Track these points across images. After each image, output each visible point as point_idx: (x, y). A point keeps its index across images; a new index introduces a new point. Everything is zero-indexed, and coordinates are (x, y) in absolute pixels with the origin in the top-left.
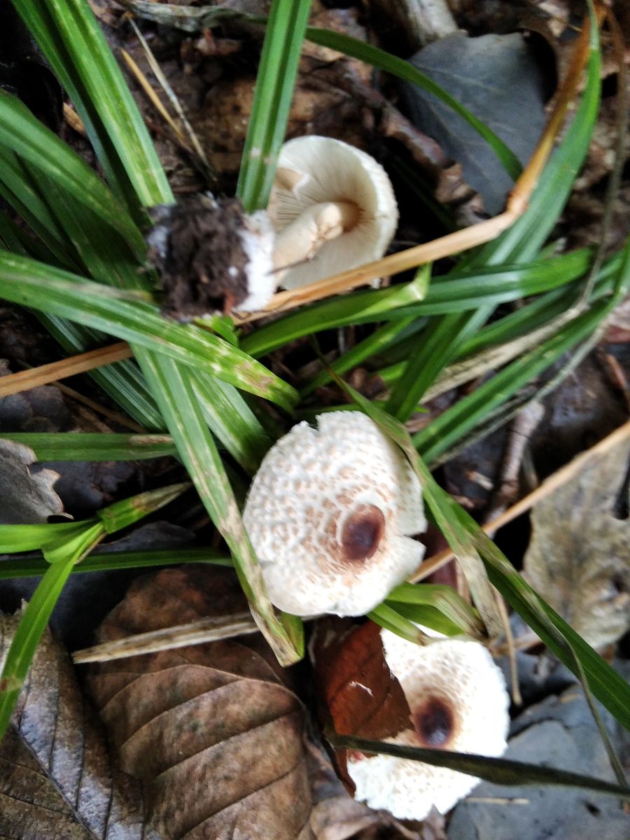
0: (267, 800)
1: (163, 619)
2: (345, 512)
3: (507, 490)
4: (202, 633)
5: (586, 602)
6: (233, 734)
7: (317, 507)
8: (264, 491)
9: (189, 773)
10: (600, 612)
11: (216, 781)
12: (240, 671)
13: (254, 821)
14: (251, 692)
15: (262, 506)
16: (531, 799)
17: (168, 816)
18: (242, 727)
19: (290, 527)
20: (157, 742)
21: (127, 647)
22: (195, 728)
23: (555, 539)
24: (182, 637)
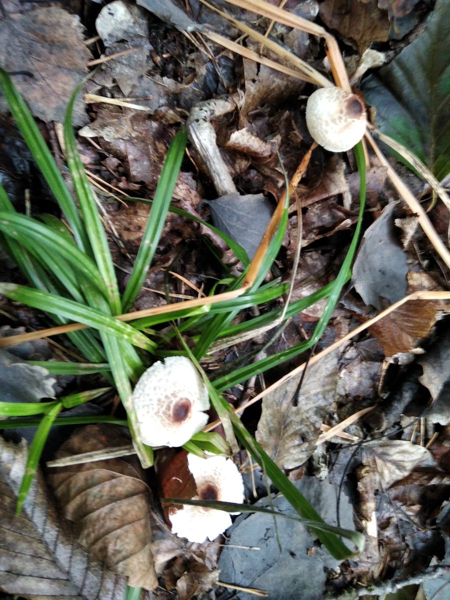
0: (132, 529)
1: (88, 448)
2: (175, 401)
3: (249, 391)
4: (106, 455)
5: (286, 446)
6: (118, 500)
7: (163, 398)
8: (140, 391)
9: (98, 516)
10: (293, 451)
11: (110, 519)
12: (122, 472)
13: (126, 537)
14: (127, 482)
15: (139, 398)
16: (262, 548)
17: (88, 535)
18: (122, 497)
19: (151, 407)
20: (84, 504)
21: (72, 460)
22: (101, 497)
23: (273, 416)
24: (97, 456)
